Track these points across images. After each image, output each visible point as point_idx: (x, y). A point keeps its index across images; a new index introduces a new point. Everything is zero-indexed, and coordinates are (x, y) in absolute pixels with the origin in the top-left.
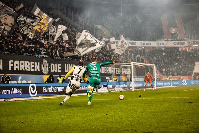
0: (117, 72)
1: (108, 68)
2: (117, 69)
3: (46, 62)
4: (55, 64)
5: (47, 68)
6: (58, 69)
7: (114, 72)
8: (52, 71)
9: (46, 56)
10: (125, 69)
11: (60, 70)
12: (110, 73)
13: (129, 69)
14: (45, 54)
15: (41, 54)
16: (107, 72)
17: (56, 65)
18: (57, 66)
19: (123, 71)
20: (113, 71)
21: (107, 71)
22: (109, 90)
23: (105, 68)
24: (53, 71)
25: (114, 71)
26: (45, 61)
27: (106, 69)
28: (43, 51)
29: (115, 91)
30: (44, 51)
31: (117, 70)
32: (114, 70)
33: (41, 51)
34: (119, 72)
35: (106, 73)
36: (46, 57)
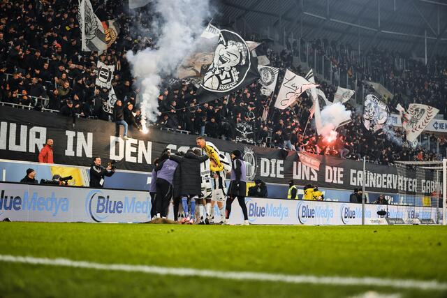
0: (411, 187)
1: (390, 175)
2: (410, 180)
3: (252, 153)
4: (270, 160)
5: (253, 168)
6: (278, 172)
7: (404, 188)
8: (263, 174)
9: (251, 141)
10: (429, 181)
11: (281, 173)
12: (395, 187)
13: (437, 183)
14: (249, 137)
15: (240, 135)
16: (389, 186)
17: (273, 161)
18: (276, 165)
19: (425, 184)
20: (400, 184)
21: (389, 182)
22: (391, 221)
23: (384, 175)
24: (266, 175)
25: (404, 185)
26: (248, 152)
27: (386, 178)
28: (245, 130)
29: (403, 223)
30: (248, 130)
31: (411, 182)
32: (404, 182)
33: (241, 129)
34: (415, 186)
35: (384, 186)
36: (250, 144)
